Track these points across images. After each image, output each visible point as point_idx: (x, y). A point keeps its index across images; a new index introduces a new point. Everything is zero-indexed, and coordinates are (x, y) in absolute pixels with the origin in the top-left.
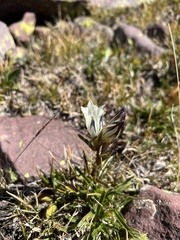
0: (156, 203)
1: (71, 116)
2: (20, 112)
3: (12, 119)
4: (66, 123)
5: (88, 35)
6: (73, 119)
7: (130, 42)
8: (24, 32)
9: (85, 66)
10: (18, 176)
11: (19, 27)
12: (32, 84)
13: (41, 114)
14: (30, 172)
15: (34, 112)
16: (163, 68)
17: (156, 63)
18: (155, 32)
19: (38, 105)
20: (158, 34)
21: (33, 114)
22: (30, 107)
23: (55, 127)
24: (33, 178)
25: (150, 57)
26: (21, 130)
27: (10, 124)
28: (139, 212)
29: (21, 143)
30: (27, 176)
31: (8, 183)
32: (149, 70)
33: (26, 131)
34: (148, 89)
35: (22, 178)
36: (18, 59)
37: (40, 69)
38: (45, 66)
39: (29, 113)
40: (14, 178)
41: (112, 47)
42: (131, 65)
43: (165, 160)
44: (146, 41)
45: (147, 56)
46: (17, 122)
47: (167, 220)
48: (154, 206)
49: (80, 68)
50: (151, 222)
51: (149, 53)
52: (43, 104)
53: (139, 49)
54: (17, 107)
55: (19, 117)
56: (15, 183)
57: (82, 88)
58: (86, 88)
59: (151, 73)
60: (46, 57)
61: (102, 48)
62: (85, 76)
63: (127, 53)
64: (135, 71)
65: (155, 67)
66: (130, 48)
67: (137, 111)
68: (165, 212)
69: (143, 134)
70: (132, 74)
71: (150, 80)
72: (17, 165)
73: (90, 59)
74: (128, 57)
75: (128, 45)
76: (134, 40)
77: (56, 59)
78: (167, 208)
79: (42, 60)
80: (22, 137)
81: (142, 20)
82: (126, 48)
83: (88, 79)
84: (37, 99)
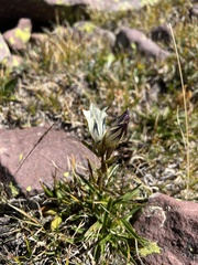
0: (165, 210)
1: (74, 126)
2: (18, 123)
3: (10, 131)
4: (68, 134)
5: (89, 40)
6: (75, 129)
7: (134, 46)
8: (20, 40)
9: (87, 73)
10: (20, 190)
11: (14, 34)
12: (31, 93)
13: (42, 125)
14: (32, 185)
15: (34, 124)
16: (168, 72)
17: (161, 67)
18: (160, 35)
19: (38, 115)
20: (162, 37)
21: (33, 125)
22: (30, 118)
23: (57, 138)
24: (36, 192)
25: (155, 61)
26: (20, 142)
27: (8, 136)
28: (148, 220)
29: (21, 156)
30: (29, 189)
31: (9, 197)
32: (154, 76)
33: (26, 143)
34: (154, 95)
35: (23, 191)
36: (14, 68)
37: (38, 78)
38: (44, 74)
40: (15, 192)
41: (114, 52)
42: (136, 70)
43: (174, 168)
44: (150, 45)
45: (152, 60)
46: (16, 134)
47: (177, 227)
48: (163, 213)
49: (81, 75)
50: (160, 229)
51: (154, 57)
52: (43, 115)
53: (143, 53)
54: (15, 118)
55: (18, 129)
56: (17, 197)
57: (84, 97)
58: (89, 96)
59: (157, 78)
60: (45, 65)
61: (104, 53)
62: (87, 84)
63: (130, 58)
64: (140, 76)
65: (161, 71)
66: (134, 52)
67: (143, 118)
68: (174, 218)
69: (150, 142)
70: (137, 80)
71: (156, 86)
72: (18, 179)
73: (91, 65)
74: (132, 62)
75: (132, 49)
76: (137, 44)
77: (55, 66)
78: (177, 214)
79: (41, 68)
80: (22, 149)
81: (146, 23)
82: (130, 53)
83: (90, 87)
84: (36, 109)
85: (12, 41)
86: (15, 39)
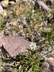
0: (49, 64)
2: (8, 35)
4: (22, 37)
6: (24, 36)
7: (40, 7)
13: (14, 35)
14: (13, 55)
15: (12, 34)
16: (51, 16)
18: (49, 3)
19: (13, 32)
20: (49, 4)
25: (47, 13)
26: (9, 41)
27: (5, 39)
28: (44, 66)
29: (9, 45)
30: (12, 56)
31: (7, 58)
32: (46, 17)
33: (10, 41)
34: (46, 24)
35: (11, 57)
39: (10, 35)
41: (34, 9)
42: (41, 16)
43: (51, 48)
44: (46, 7)
46: (7, 38)
47: (52, 69)
49: (25, 18)
51: (47, 11)
53: (43, 10)
54: (7, 33)
56: (9, 58)
63: (39, 11)
65: (48, 16)
66: (40, 9)
67: (43, 32)
70: (41, 19)
71: (47, 21)
72: (9, 53)
73: (28, 16)
74: (40, 13)
77: (17, 16)
78: (52, 66)
80: (9, 43)
82: (39, 9)
84: (12, 30)
85: (3, 5)
86: (4, 4)
